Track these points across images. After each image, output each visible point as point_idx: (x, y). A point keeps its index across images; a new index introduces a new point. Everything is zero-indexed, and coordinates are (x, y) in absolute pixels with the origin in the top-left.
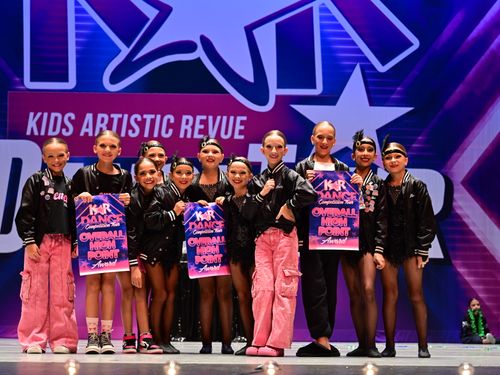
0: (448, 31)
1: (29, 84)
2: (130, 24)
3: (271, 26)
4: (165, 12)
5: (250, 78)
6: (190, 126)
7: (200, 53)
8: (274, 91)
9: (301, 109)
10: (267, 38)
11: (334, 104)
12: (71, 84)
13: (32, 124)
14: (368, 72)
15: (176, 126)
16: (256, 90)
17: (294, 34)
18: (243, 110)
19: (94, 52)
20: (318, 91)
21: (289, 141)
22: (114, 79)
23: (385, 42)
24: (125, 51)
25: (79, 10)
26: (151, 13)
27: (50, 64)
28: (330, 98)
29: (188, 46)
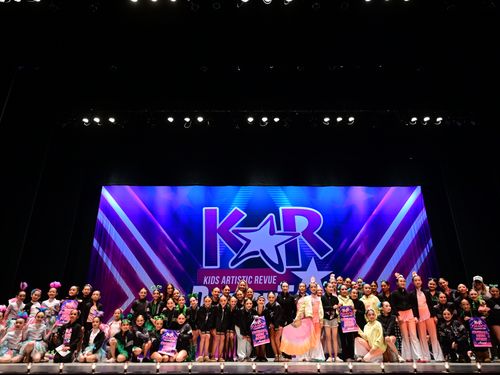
0: (343, 244)
1: (204, 267)
2: (237, 246)
3: (283, 245)
4: (248, 241)
5: (277, 262)
6: (258, 280)
7: (260, 255)
8: (285, 267)
9: (295, 273)
10: (282, 249)
11: (305, 270)
12: (218, 266)
13: (205, 280)
14: (317, 261)
15: (253, 280)
16: (280, 267)
17: (291, 249)
18: (275, 274)
19: (225, 256)
20: (300, 267)
21: (289, 284)
22: (232, 265)
23: (322, 249)
24: (236, 255)
25: (221, 242)
26: (244, 242)
27: (211, 261)
28: (304, 269)
29: (257, 253)
